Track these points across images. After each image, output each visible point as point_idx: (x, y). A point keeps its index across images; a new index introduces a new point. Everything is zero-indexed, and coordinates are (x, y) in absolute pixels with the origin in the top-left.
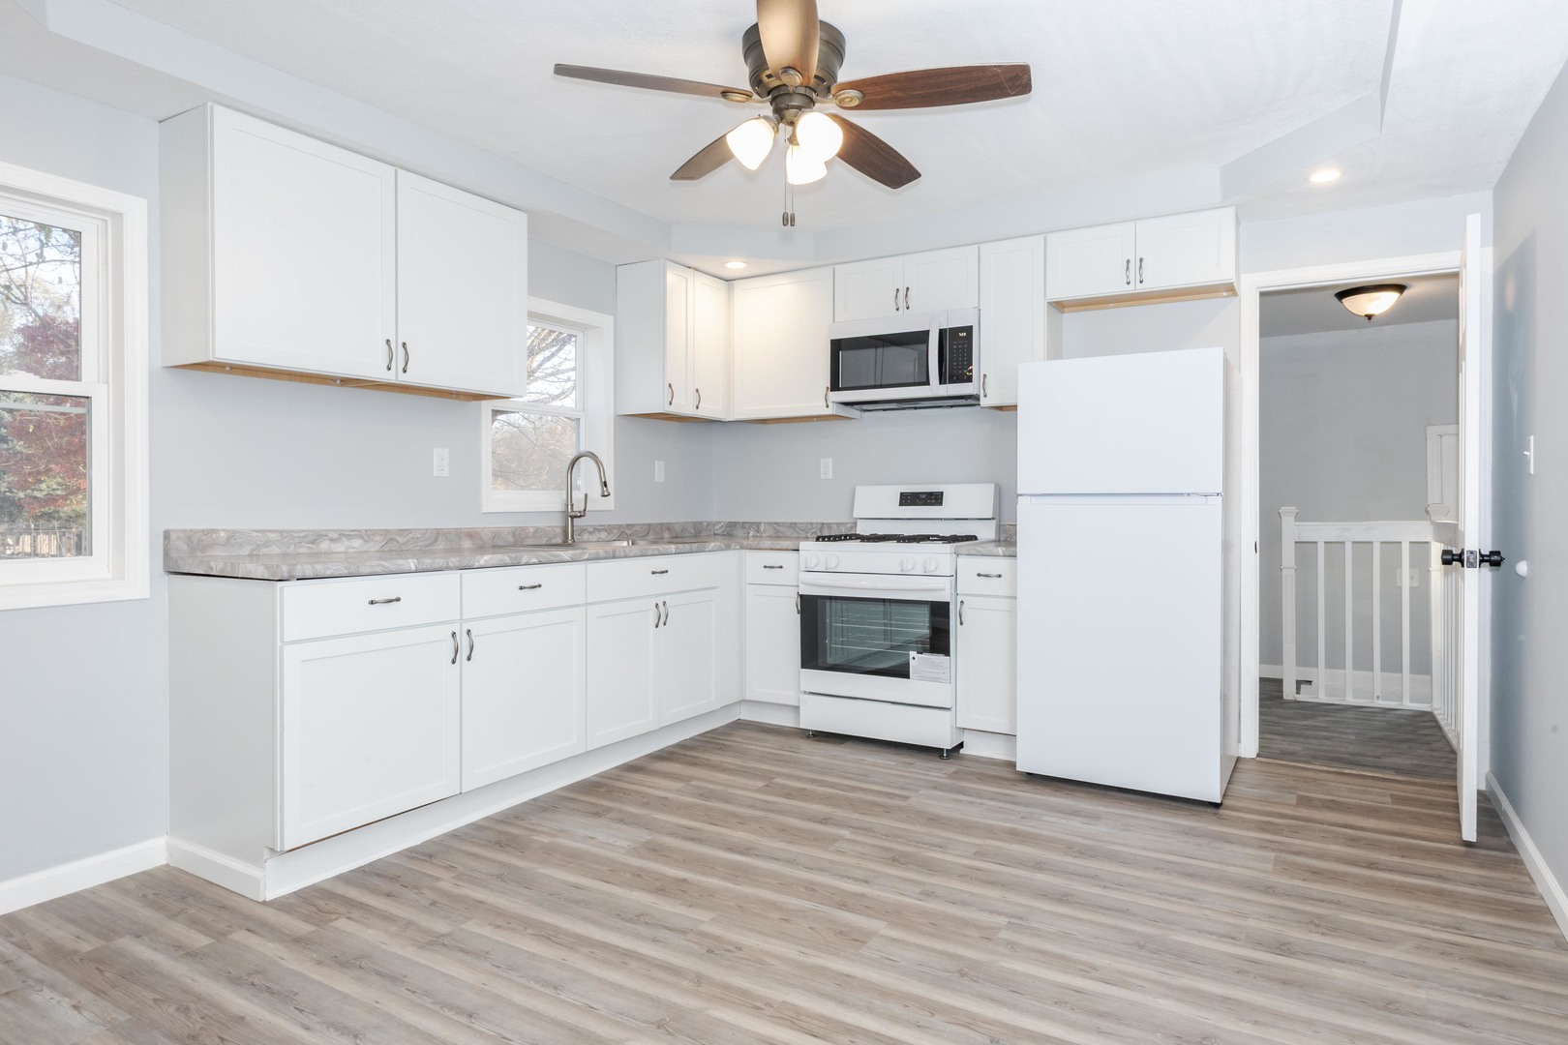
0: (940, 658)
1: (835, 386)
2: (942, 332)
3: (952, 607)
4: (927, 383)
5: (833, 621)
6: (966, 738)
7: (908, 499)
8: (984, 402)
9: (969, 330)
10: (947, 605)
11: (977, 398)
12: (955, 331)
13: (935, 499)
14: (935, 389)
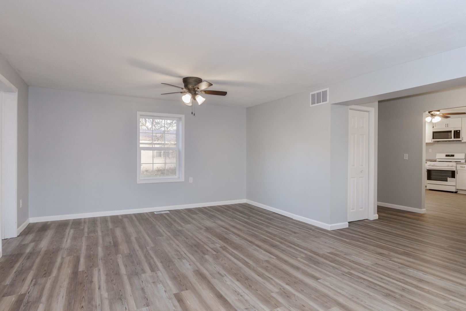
0: (454, 179)
1: (433, 138)
2: (454, 131)
3: (456, 171)
4: (451, 138)
5: (433, 174)
6: (458, 191)
7: (447, 156)
8: (462, 141)
9: (460, 131)
10: (455, 171)
11: (461, 141)
12: (457, 131)
13: (453, 156)
14: (453, 139)
